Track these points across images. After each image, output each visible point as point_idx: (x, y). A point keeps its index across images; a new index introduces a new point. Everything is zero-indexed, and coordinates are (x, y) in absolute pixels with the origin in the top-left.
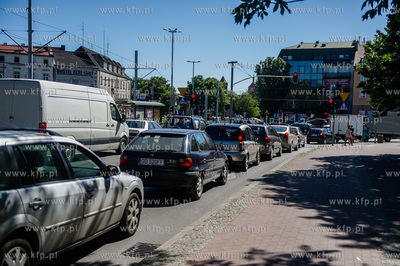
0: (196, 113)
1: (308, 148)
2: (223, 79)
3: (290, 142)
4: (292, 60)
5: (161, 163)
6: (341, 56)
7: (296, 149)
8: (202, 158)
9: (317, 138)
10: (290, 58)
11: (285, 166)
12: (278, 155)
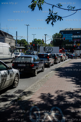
0: (35, 50)
1: (68, 60)
2: (43, 40)
3: (63, 58)
4: (63, 34)
5: (25, 65)
6: (78, 33)
7: (64, 60)
8: (37, 64)
9: (71, 57)
10: (63, 33)
11: (61, 66)
12: (59, 62)
